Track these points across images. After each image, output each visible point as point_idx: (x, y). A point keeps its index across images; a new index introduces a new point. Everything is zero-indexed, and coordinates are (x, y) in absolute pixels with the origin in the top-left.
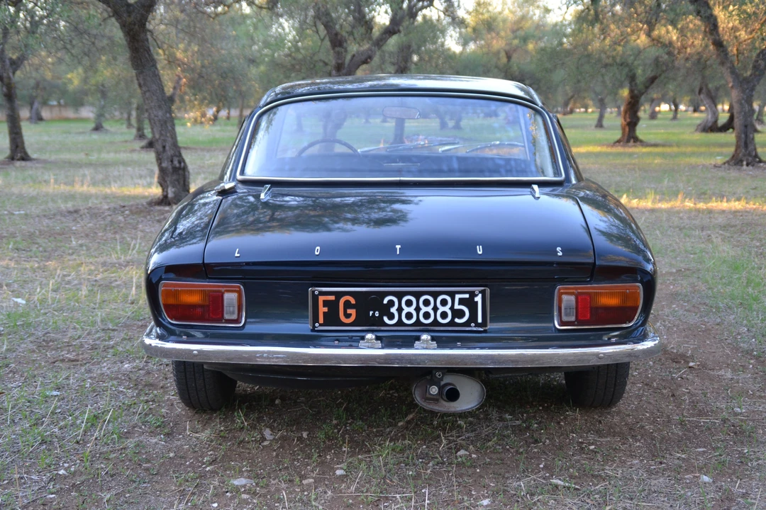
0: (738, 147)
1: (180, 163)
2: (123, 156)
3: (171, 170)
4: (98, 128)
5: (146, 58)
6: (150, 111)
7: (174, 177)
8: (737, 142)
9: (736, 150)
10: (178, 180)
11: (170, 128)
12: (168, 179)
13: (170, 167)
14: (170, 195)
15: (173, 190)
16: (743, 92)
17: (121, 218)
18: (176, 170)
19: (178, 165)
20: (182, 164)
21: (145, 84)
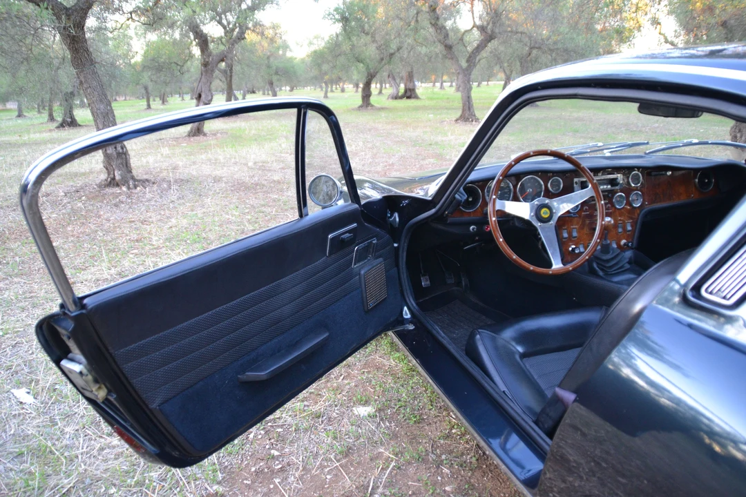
0: (463, 111)
1: (122, 148)
2: (46, 135)
3: (116, 156)
4: (20, 116)
5: (86, 58)
6: (93, 105)
7: (119, 161)
8: (463, 107)
9: (463, 112)
10: (122, 164)
11: (111, 119)
12: (114, 164)
13: (115, 153)
14: (118, 177)
15: (119, 173)
16: (465, 76)
17: (80, 205)
18: (119, 155)
19: (121, 151)
20: (125, 150)
21: (86, 81)
